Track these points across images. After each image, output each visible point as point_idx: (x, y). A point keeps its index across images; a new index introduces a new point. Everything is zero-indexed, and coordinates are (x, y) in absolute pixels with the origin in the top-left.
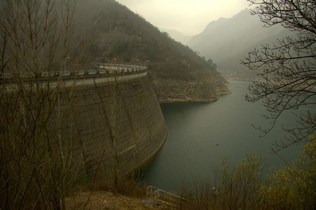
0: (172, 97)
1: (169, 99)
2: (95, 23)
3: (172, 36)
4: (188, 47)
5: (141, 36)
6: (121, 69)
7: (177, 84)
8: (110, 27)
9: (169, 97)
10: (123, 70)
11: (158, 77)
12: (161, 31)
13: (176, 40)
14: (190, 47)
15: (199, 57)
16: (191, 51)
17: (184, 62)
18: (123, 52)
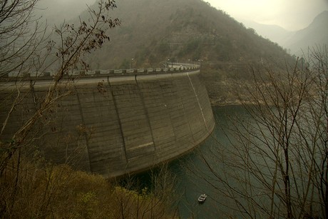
0: (241, 99)
1: (237, 101)
2: (172, 21)
3: (259, 32)
4: (276, 44)
5: (214, 34)
6: (179, 67)
8: (183, 25)
9: (238, 99)
10: (180, 69)
11: (228, 77)
12: (247, 28)
13: (264, 37)
14: (280, 45)
15: (289, 55)
16: (280, 49)
17: (262, 61)
18: (191, 51)
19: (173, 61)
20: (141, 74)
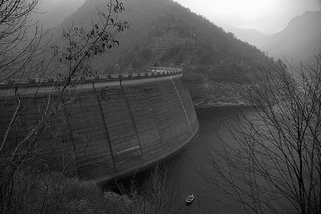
0: (223, 101)
1: (219, 103)
2: (154, 27)
3: (238, 36)
4: (255, 47)
5: (195, 39)
6: (162, 71)
7: (230, 87)
8: (164, 31)
9: (220, 100)
10: (164, 73)
11: (210, 80)
12: (226, 32)
13: (242, 40)
14: (258, 47)
15: (267, 57)
16: (259, 51)
17: (242, 64)
18: (173, 55)
19: (156, 65)
20: (126, 79)
